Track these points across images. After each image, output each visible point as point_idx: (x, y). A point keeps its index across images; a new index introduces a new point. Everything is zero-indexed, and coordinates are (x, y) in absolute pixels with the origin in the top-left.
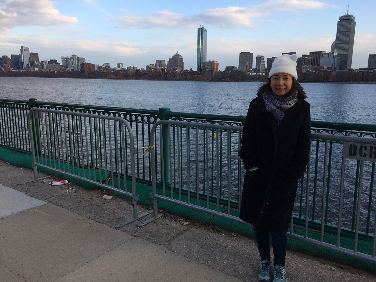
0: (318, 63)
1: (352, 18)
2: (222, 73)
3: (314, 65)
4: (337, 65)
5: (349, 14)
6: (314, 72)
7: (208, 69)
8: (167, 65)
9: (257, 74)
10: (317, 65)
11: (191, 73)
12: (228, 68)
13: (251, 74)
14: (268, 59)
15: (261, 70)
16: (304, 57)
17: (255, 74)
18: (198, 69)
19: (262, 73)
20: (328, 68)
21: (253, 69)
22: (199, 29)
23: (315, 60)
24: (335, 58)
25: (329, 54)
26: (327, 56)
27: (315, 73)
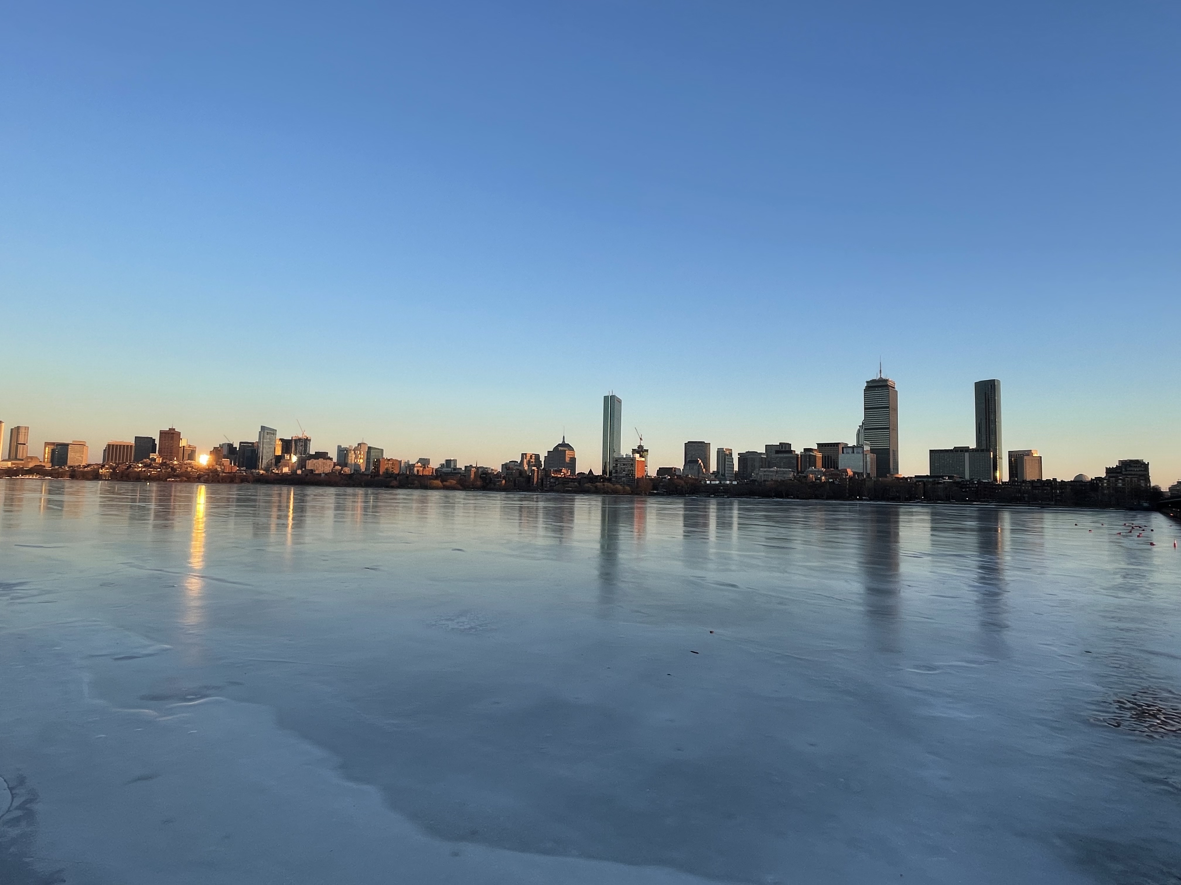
0: (834, 464)
1: (889, 383)
2: (651, 479)
3: (828, 468)
4: (871, 468)
5: (883, 377)
6: (830, 480)
7: (624, 471)
8: (543, 463)
9: (720, 483)
10: (834, 468)
11: (590, 477)
12: (662, 471)
13: (708, 482)
14: (739, 454)
15: (726, 475)
16: (808, 453)
17: (717, 482)
18: (604, 472)
19: (730, 480)
20: (854, 473)
21: (712, 474)
22: (606, 398)
23: (828, 459)
24: (866, 455)
25: (854, 447)
26: (850, 451)
27: (833, 482)
